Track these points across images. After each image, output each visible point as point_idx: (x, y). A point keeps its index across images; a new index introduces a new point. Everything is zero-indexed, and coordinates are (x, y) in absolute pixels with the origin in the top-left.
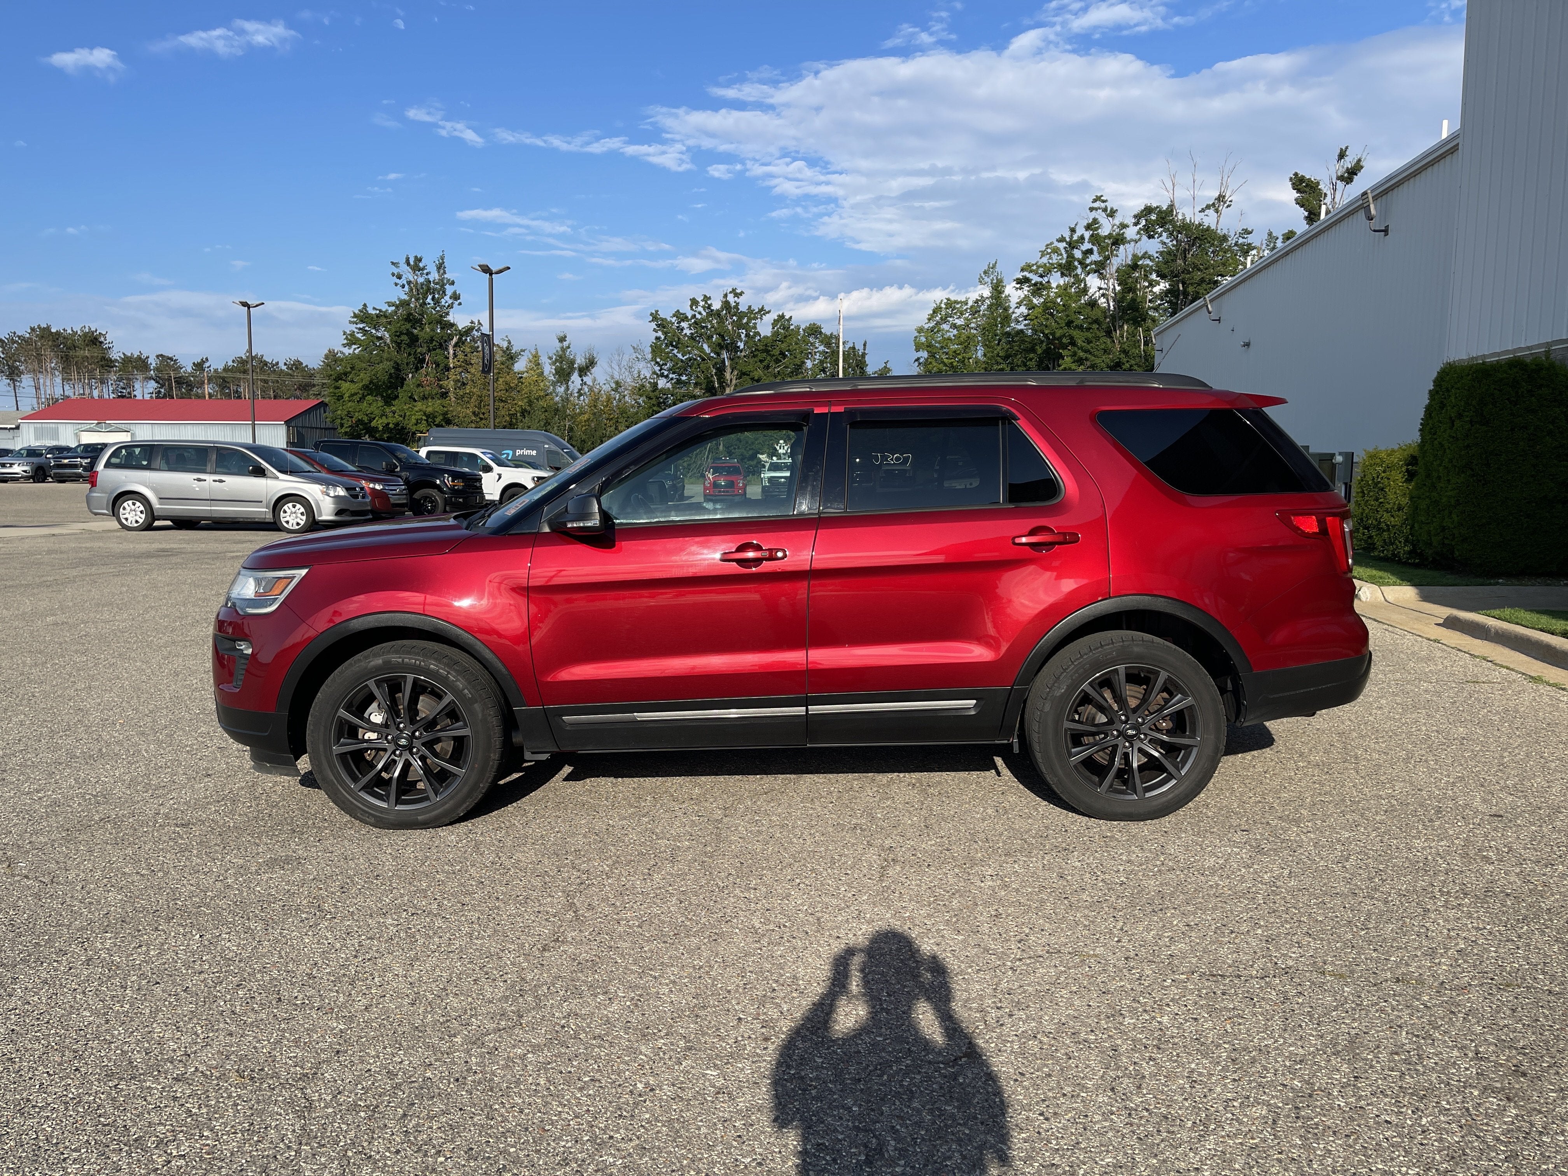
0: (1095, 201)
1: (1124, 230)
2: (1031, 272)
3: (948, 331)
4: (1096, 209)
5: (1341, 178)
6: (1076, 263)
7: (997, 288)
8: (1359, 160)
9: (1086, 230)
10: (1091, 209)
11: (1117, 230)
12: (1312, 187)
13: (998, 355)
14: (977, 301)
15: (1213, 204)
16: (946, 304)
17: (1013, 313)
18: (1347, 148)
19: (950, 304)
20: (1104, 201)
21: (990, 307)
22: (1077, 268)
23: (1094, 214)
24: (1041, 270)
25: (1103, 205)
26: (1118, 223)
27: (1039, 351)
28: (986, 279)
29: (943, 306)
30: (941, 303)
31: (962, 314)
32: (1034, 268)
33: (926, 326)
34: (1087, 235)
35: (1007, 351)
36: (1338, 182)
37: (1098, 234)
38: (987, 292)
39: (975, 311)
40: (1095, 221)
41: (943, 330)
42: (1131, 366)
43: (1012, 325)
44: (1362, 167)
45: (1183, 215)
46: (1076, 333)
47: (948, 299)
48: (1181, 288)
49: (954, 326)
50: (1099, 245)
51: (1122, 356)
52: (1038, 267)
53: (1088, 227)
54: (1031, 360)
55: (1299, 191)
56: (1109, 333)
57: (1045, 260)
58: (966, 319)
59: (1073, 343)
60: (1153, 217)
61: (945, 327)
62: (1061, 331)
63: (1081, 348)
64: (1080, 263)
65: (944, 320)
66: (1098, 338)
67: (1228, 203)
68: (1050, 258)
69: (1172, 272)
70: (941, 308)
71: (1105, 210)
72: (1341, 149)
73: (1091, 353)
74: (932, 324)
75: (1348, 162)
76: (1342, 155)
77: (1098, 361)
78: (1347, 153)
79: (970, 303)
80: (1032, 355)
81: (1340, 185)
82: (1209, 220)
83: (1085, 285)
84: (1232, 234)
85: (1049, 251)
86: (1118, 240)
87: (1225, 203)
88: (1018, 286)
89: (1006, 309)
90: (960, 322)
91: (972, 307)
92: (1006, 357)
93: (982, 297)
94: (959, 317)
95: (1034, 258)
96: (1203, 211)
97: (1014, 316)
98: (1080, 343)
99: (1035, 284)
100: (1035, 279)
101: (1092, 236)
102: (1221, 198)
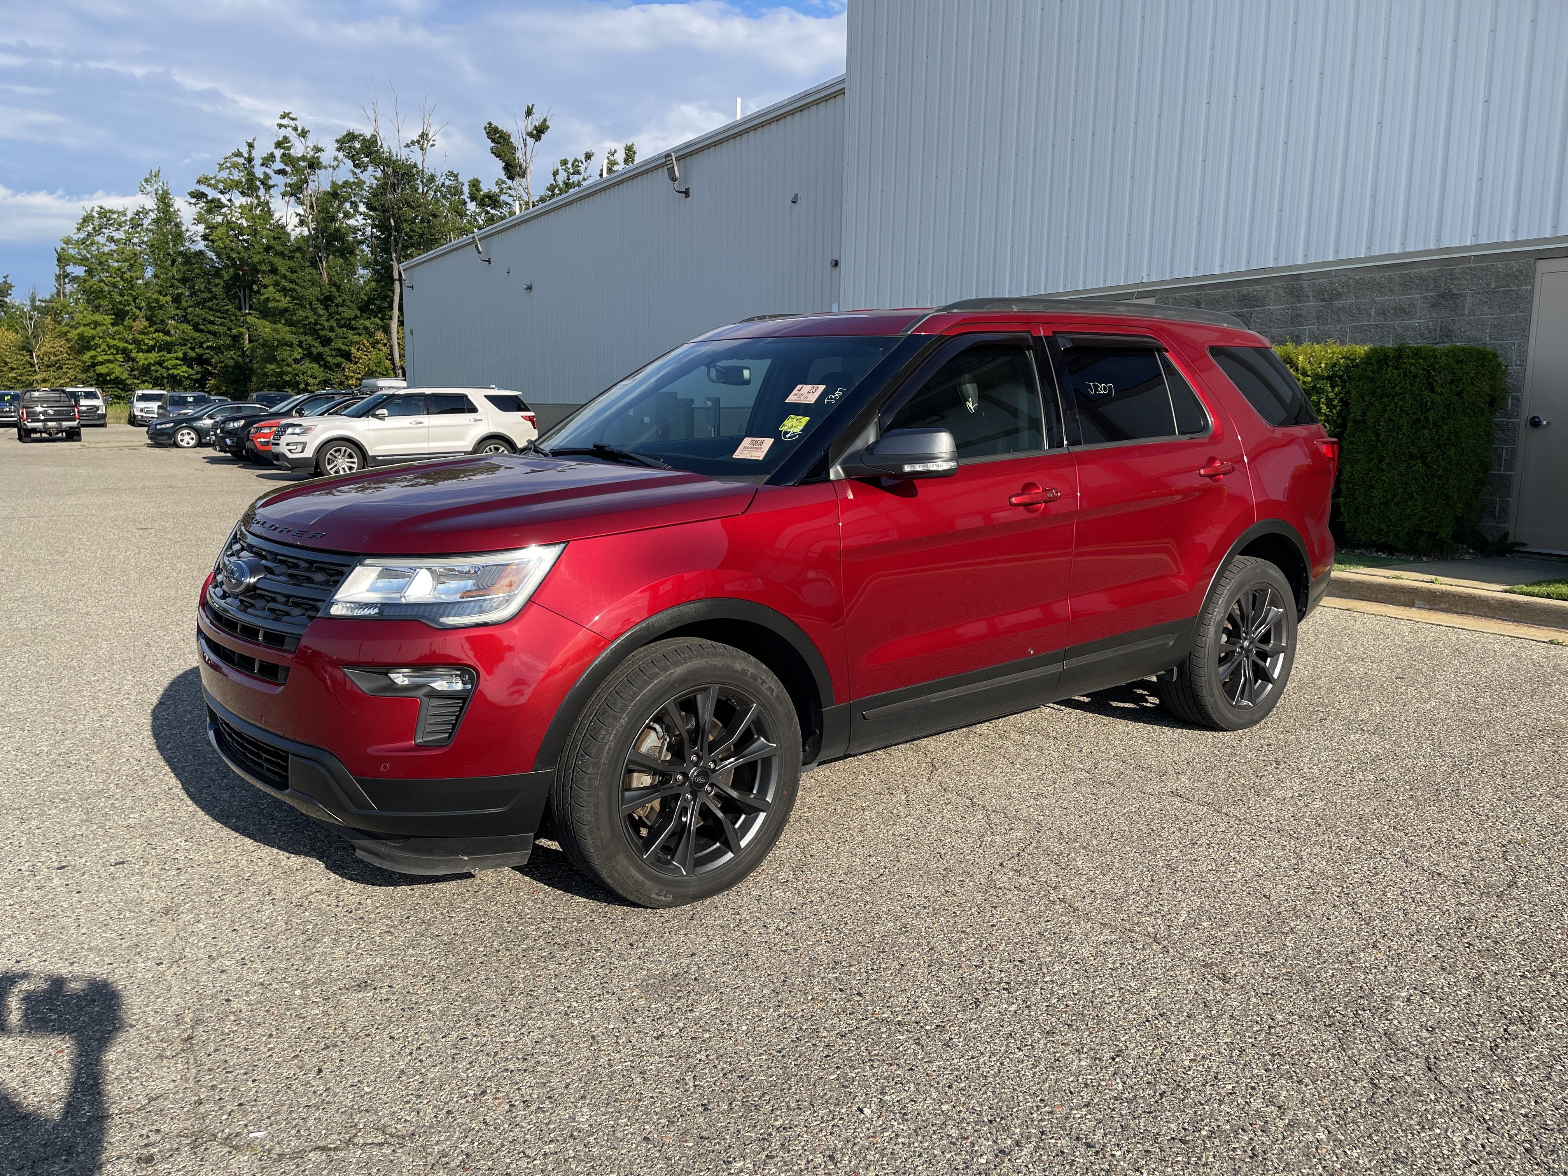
0: (283, 117)
1: (319, 154)
2: (209, 185)
3: (104, 245)
4: (285, 127)
5: (530, 134)
6: (258, 183)
7: (164, 200)
8: (545, 120)
9: (276, 148)
10: (280, 126)
11: (312, 153)
12: (505, 139)
13: (173, 277)
14: (138, 213)
15: (418, 142)
16: (99, 213)
17: (187, 230)
18: (533, 106)
19: (104, 214)
20: (293, 119)
21: (156, 221)
22: (259, 188)
23: (283, 132)
24: (221, 186)
25: (292, 123)
26: (311, 146)
27: (226, 277)
28: (148, 188)
29: (95, 214)
30: (92, 210)
31: (120, 225)
32: (213, 182)
33: (75, 237)
34: (278, 153)
35: (184, 273)
36: (528, 138)
37: (289, 154)
38: (150, 203)
39: (136, 224)
40: (286, 139)
41: (98, 243)
42: (344, 301)
43: (187, 244)
44: (548, 127)
45: (389, 148)
46: (278, 261)
47: (101, 208)
48: (393, 224)
49: (111, 239)
50: (293, 167)
51: (333, 289)
52: (218, 181)
53: (278, 145)
54: (216, 285)
55: (493, 141)
56: (314, 264)
57: (224, 174)
58: (126, 232)
59: (274, 271)
60: (357, 145)
61: (101, 239)
62: (259, 256)
63: (285, 277)
64: (262, 183)
65: (98, 231)
66: (303, 268)
67: (431, 142)
68: (231, 173)
69: (383, 206)
70: (93, 217)
71: (295, 129)
72: (528, 107)
73: (297, 284)
74: (82, 235)
75: (536, 120)
76: (529, 113)
77: (306, 293)
78: (534, 111)
79: (130, 215)
80: (217, 281)
81: (530, 141)
82: (415, 156)
83: (269, 209)
84: (438, 174)
85: (228, 165)
86: (313, 163)
87: (429, 141)
88: (193, 201)
89: (177, 225)
90: (119, 235)
91: (132, 219)
92: (184, 281)
93: (144, 208)
94: (117, 230)
95: (212, 172)
96: (407, 146)
97: (188, 234)
98: (283, 270)
99: (212, 201)
100: (212, 194)
101: (284, 154)
102: (424, 136)
